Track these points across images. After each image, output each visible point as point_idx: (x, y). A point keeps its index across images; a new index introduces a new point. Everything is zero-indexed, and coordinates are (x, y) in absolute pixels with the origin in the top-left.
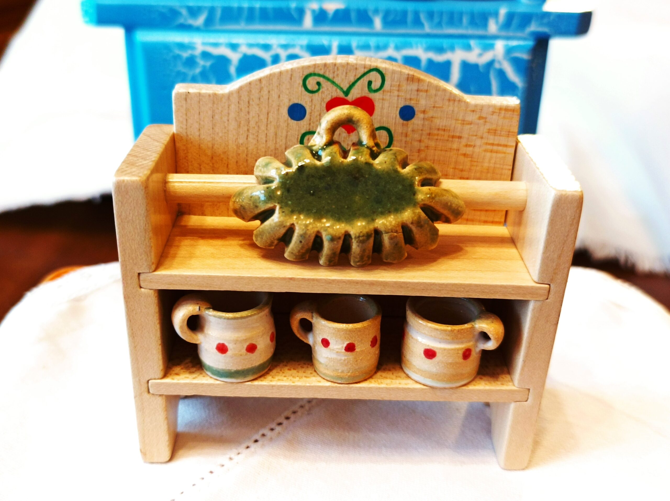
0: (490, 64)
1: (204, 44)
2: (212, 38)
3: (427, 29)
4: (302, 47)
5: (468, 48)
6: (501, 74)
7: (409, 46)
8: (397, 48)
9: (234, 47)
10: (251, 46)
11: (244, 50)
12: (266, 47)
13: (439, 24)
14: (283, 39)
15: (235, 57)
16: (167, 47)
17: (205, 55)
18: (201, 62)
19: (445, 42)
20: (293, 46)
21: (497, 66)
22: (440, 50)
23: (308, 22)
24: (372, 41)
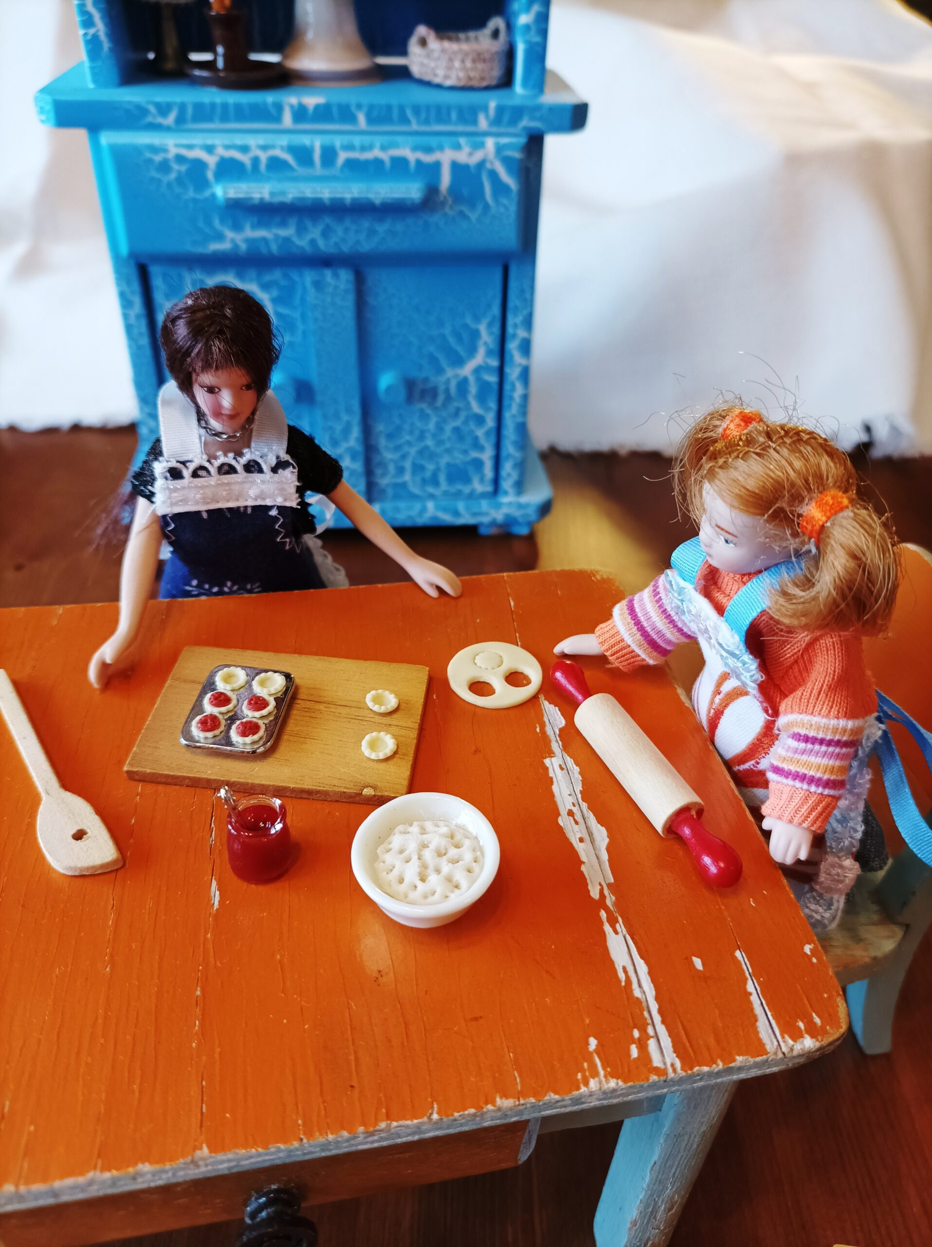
0: (481, 165)
1: (176, 146)
2: (185, 139)
3: (415, 127)
4: (282, 148)
5: (458, 147)
6: (493, 175)
7: (395, 145)
8: (383, 148)
9: (210, 149)
10: (227, 147)
11: (220, 151)
12: (245, 149)
13: (427, 122)
14: (261, 140)
15: (212, 161)
16: (137, 150)
17: (180, 159)
18: (176, 166)
19: (433, 141)
20: (273, 147)
21: (488, 166)
22: (428, 150)
23: (287, 119)
24: (357, 140)
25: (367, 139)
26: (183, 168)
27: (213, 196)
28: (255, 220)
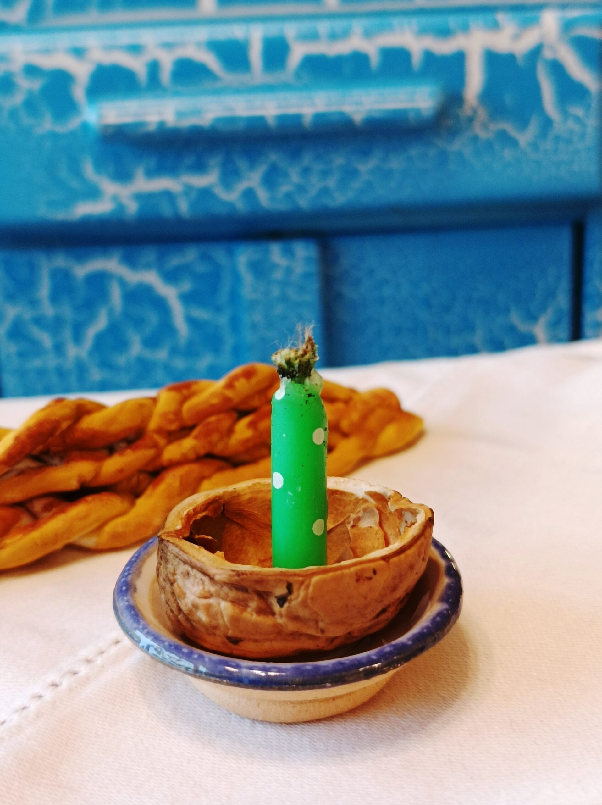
0: (535, 53)
1: (26, 51)
6: (557, 69)
7: (388, 31)
8: (368, 34)
9: (79, 53)
10: (109, 48)
11: (97, 56)
12: (136, 50)
15: (82, 70)
17: (31, 70)
18: (24, 84)
19: (452, 21)
20: (182, 44)
21: (548, 54)
22: (445, 33)
23: (208, 2)
24: (323, 27)
25: (339, 25)
26: (36, 85)
27: (85, 126)
28: (153, 162)
